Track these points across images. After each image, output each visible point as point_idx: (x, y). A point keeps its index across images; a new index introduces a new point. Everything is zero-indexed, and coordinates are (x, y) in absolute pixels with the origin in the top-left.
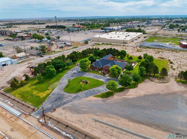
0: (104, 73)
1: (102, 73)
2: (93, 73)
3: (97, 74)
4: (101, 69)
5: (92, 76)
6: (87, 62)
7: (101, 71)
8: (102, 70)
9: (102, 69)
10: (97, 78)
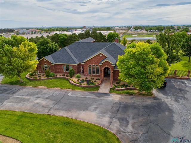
0: (88, 82)
1: (83, 81)
2: (49, 86)
3: (63, 87)
4: (76, 71)
5: (44, 102)
6: (21, 46)
7: (78, 77)
8: (79, 72)
9: (79, 69)
10: (68, 110)
